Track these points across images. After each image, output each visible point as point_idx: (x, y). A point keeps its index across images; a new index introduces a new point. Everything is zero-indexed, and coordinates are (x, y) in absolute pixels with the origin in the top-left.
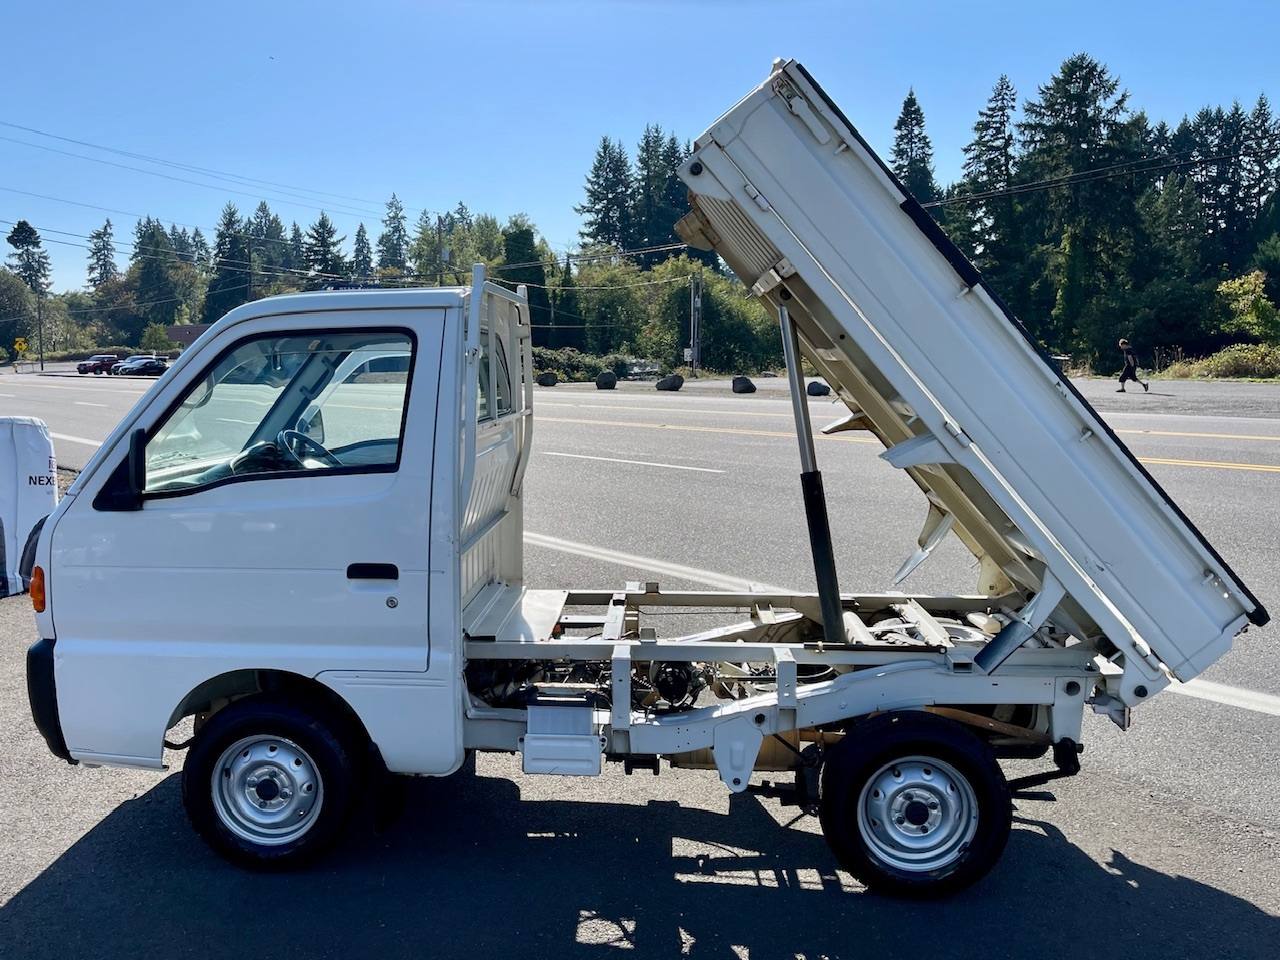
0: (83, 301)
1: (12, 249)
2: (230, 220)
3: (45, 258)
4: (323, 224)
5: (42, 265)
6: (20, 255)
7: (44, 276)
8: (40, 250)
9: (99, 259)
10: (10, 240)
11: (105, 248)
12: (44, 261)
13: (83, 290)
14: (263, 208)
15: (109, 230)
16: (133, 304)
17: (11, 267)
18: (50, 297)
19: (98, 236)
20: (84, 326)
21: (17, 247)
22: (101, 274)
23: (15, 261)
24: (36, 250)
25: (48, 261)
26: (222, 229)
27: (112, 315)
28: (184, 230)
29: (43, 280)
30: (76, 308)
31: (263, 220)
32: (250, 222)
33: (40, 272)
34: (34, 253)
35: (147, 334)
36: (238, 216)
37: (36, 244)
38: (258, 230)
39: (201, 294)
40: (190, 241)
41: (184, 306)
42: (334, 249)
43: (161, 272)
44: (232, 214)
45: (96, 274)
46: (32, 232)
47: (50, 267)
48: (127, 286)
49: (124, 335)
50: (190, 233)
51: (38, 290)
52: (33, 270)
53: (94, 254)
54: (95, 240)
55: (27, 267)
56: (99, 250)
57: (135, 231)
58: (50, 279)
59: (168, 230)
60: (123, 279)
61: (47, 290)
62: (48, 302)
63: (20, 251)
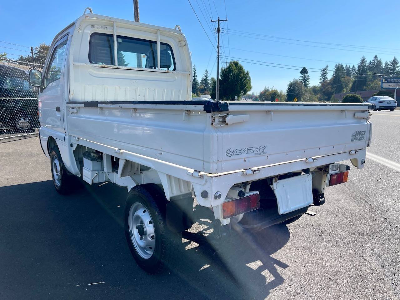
0: (317, 88)
1: (301, 75)
3: (309, 77)
4: (394, 61)
5: (307, 79)
6: (303, 77)
7: (308, 82)
9: (323, 77)
10: (301, 73)
11: (325, 73)
12: (308, 78)
13: (318, 85)
14: (376, 57)
15: (327, 68)
16: (330, 89)
17: (300, 80)
18: (309, 88)
19: (324, 70)
20: (316, 95)
21: (302, 74)
22: (323, 81)
23: (301, 78)
24: (307, 75)
25: (309, 78)
26: (360, 65)
27: (324, 92)
28: (349, 66)
29: (307, 83)
30: (315, 90)
31: (375, 61)
32: (371, 62)
34: (306, 76)
35: (332, 97)
36: (366, 60)
37: (307, 73)
38: (373, 64)
39: (351, 85)
40: (351, 69)
41: (345, 89)
42: (397, 69)
43: (339, 79)
44: (364, 60)
45: (322, 81)
46: (306, 70)
48: (329, 84)
49: (326, 97)
50: (351, 67)
51: (306, 85)
52: (305, 80)
53: (322, 75)
54: (323, 71)
55: (304, 79)
56: (324, 74)
57: (334, 67)
58: (309, 83)
59: (344, 67)
60: (329, 82)
61: (308, 85)
62: (308, 89)
63: (303, 75)
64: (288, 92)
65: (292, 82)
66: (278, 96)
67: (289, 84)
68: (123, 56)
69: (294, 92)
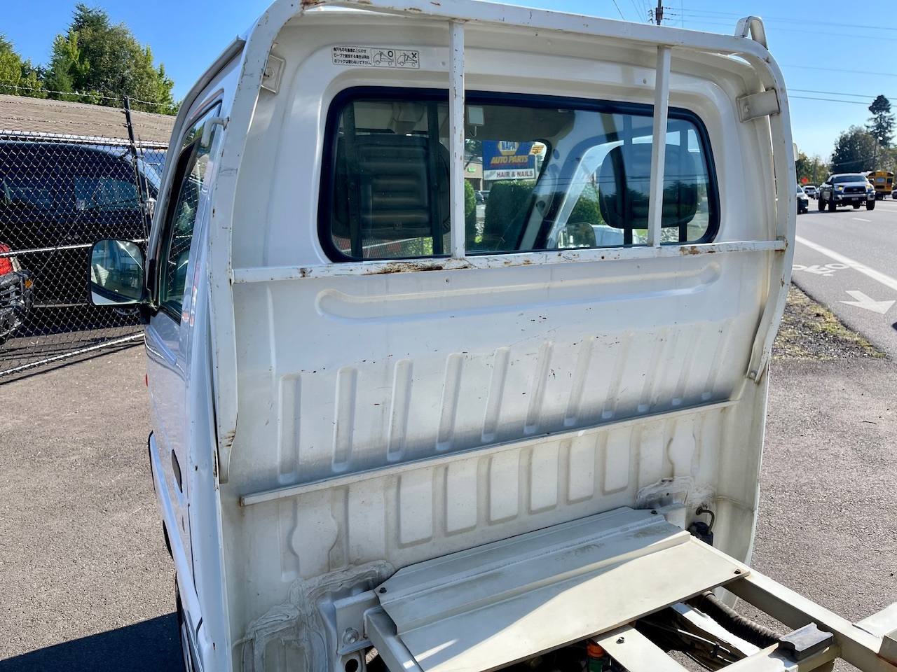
1: (871, 115)
3: (892, 119)
5: (889, 124)
6: (876, 119)
7: (890, 131)
8: (890, 114)
10: (871, 109)
12: (891, 121)
17: (868, 127)
18: (892, 147)
21: (875, 114)
23: (871, 124)
24: (887, 114)
25: (895, 121)
29: (888, 135)
33: (887, 128)
34: (885, 117)
37: (888, 110)
46: (886, 101)
47: (894, 126)
51: (885, 142)
52: (883, 128)
55: (879, 126)
58: (894, 134)
61: (890, 142)
62: (889, 150)
63: (876, 116)
64: (835, 159)
65: (845, 133)
66: (806, 170)
67: (839, 140)
69: (853, 160)
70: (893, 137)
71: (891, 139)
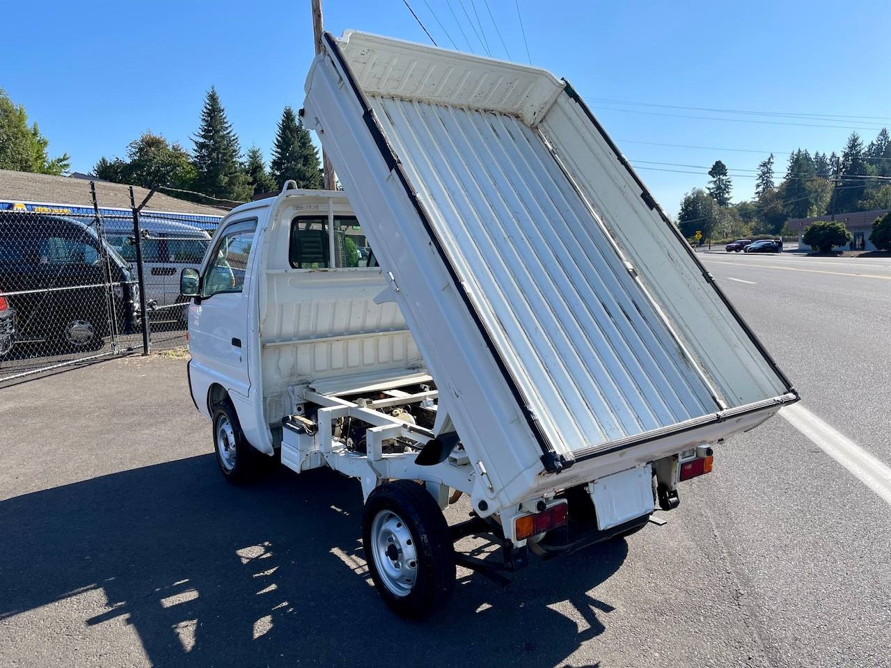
0: (749, 207)
1: (711, 178)
2: (854, 144)
3: (729, 182)
5: (727, 187)
6: (715, 181)
7: (728, 192)
8: (727, 178)
9: (763, 180)
10: (710, 173)
11: (768, 172)
12: (728, 184)
13: (752, 200)
14: (884, 133)
15: (771, 160)
16: (780, 207)
17: (709, 189)
18: (730, 206)
19: (764, 165)
20: (746, 223)
21: (714, 177)
22: (764, 189)
23: (712, 186)
24: (724, 178)
25: (731, 184)
26: (846, 151)
27: (765, 215)
28: (824, 154)
29: (726, 196)
30: (744, 212)
31: (883, 142)
32: (873, 144)
33: (725, 190)
34: (723, 180)
35: (785, 226)
36: (859, 141)
37: (725, 174)
38: (879, 148)
39: (827, 198)
40: (828, 161)
41: (815, 206)
43: (801, 184)
44: (855, 140)
45: (760, 189)
46: (723, 166)
47: (731, 187)
48: (777, 196)
49: (770, 227)
50: (828, 156)
51: (723, 202)
52: (721, 191)
53: (761, 176)
54: (762, 168)
55: (719, 188)
56: (764, 173)
57: (789, 159)
58: (731, 195)
59: (812, 156)
60: (776, 190)
61: (729, 202)
62: (728, 209)
63: (715, 179)
64: (682, 218)
65: (689, 195)
67: (683, 201)
68: (315, 151)
69: (696, 218)
70: (731, 198)
71: (729, 199)
